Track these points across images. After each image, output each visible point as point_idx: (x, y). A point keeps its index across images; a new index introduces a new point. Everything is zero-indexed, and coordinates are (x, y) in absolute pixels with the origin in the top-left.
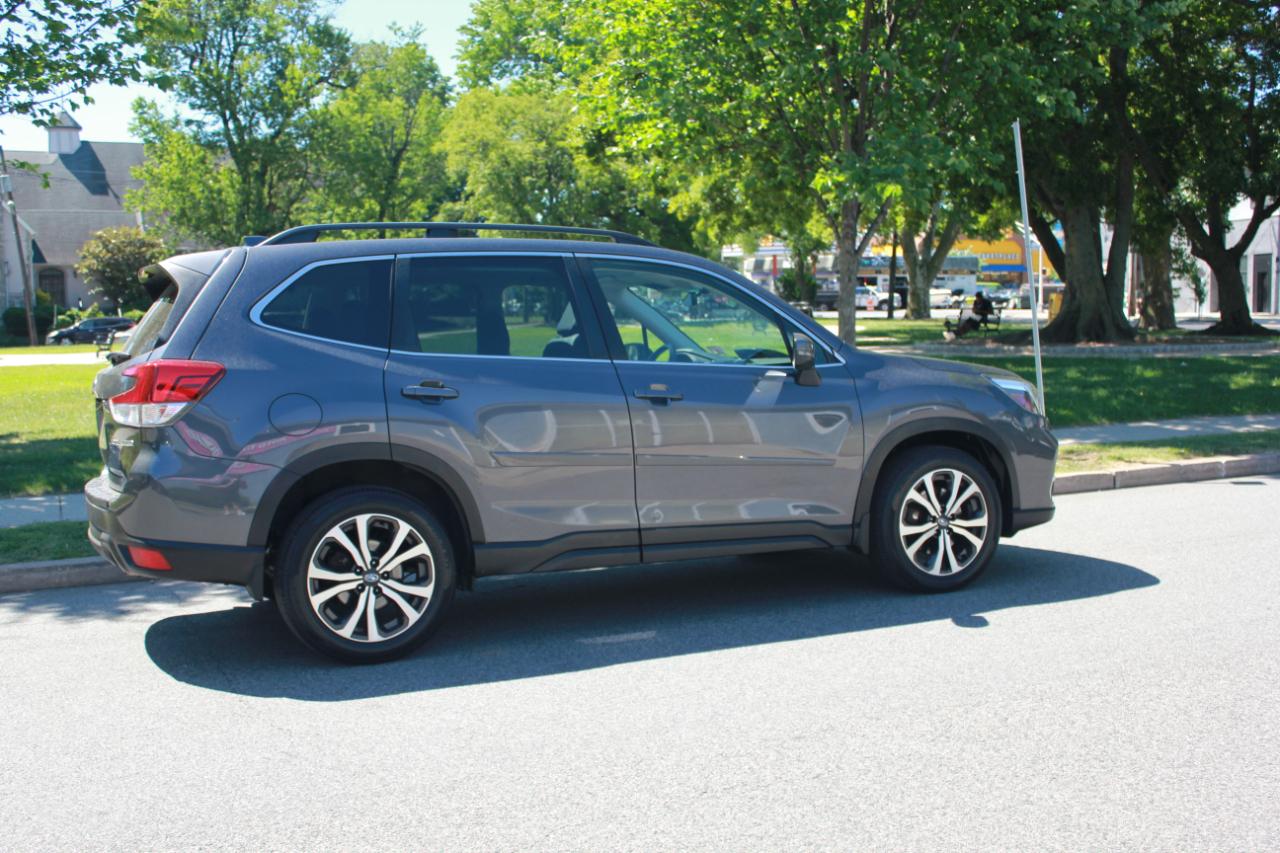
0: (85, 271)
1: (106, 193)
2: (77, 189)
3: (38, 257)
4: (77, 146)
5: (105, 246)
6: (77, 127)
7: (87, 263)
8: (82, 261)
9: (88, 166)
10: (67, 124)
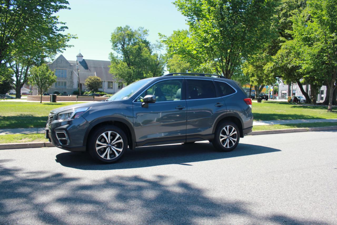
1: (88, 69)
2: (83, 68)
4: (82, 60)
6: (82, 56)
9: (84, 64)
10: (80, 56)
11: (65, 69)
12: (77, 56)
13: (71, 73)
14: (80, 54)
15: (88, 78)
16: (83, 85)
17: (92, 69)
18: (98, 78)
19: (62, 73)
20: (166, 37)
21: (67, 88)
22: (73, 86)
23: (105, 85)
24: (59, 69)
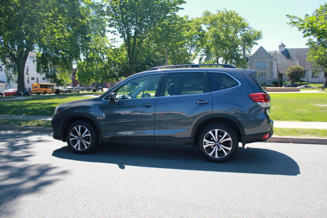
0: (287, 74)
1: (290, 59)
2: (285, 58)
3: (278, 72)
4: (284, 49)
5: (291, 69)
6: (285, 46)
7: (288, 73)
8: (286, 72)
9: (286, 53)
10: (283, 46)
11: (265, 60)
12: (279, 46)
13: (270, 64)
14: (283, 43)
15: (289, 67)
16: (284, 75)
17: (295, 58)
18: (300, 67)
19: (262, 65)
20: (296, 18)
21: (267, 78)
22: (272, 76)
23: (309, 74)
24: (259, 61)
